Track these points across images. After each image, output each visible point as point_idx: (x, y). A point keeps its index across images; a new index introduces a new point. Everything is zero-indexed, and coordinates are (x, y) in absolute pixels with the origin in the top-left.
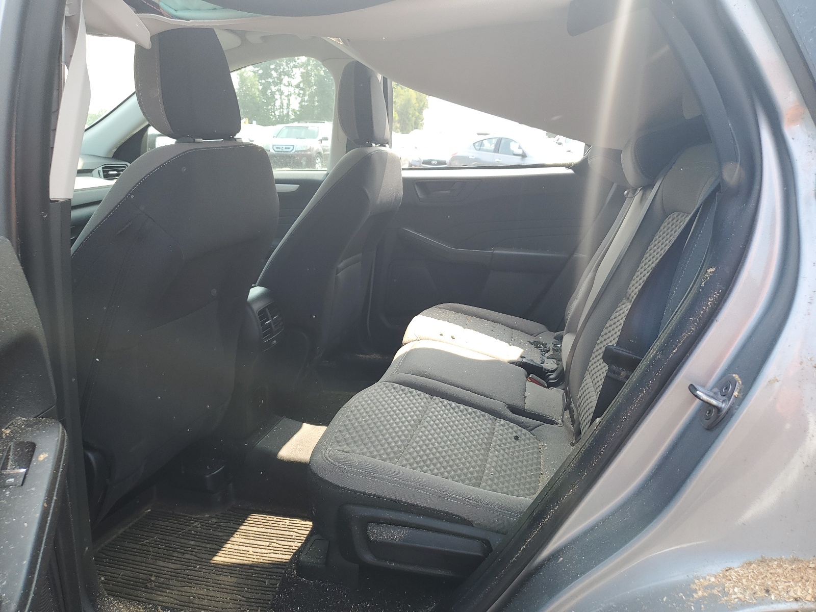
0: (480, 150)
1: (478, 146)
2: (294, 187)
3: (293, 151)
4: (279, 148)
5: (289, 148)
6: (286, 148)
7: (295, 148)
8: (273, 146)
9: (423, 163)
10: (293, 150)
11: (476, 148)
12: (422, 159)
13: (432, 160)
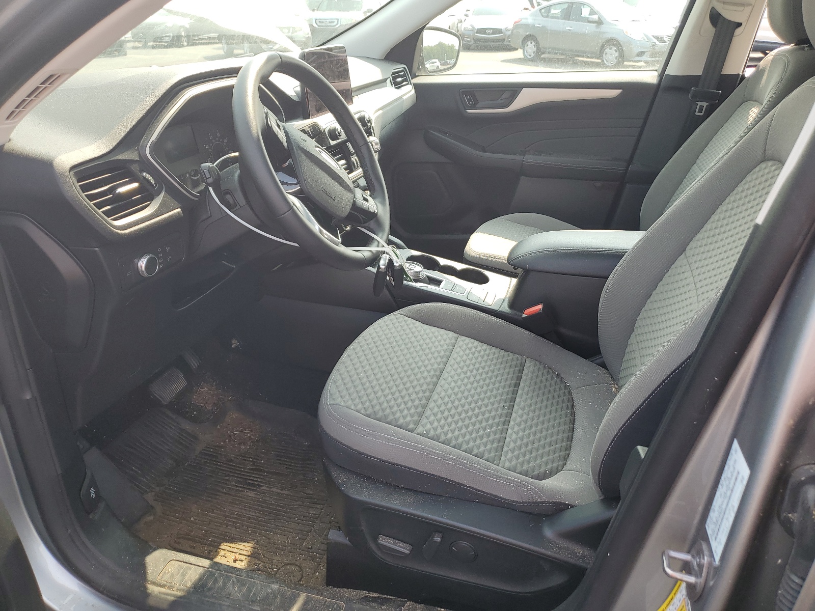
0: (547, 16)
1: (545, 12)
2: (614, 93)
3: (337, 26)
4: (323, 22)
5: (333, 22)
6: (330, 22)
7: (339, 22)
8: (316, 20)
9: (477, 33)
10: (337, 24)
11: (543, 14)
12: (477, 27)
13: (486, 29)
